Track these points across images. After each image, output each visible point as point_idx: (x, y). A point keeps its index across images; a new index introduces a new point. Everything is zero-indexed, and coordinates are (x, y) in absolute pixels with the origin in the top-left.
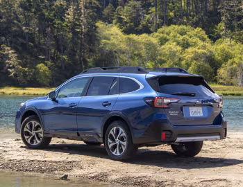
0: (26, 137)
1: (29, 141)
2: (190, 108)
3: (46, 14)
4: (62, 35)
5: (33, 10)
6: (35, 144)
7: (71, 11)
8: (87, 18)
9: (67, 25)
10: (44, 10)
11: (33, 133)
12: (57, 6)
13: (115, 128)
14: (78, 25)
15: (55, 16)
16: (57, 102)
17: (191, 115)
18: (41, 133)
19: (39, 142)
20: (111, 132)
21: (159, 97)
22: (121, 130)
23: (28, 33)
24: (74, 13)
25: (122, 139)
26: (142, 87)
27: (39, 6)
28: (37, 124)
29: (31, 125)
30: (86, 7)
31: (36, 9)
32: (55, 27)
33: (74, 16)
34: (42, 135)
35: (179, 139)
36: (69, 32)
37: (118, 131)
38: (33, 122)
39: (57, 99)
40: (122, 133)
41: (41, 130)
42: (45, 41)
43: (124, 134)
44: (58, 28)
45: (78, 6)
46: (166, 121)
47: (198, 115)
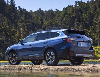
0: (10, 61)
1: (11, 62)
2: (81, 43)
3: (9, 34)
4: (14, 41)
5: (4, 32)
6: (14, 63)
7: (18, 32)
8: (23, 35)
9: (16, 38)
10: (8, 32)
11: (13, 59)
12: (12, 31)
13: (49, 52)
14: (20, 38)
15: (11, 34)
16: (24, 45)
17: (81, 46)
18: (17, 58)
19: (16, 62)
20: (48, 54)
21: (69, 38)
22: (52, 53)
23: (1, 41)
24: (19, 33)
25: (52, 56)
26: (61, 34)
27: (5, 31)
28: (15, 55)
29: (12, 56)
30: (23, 31)
31: (5, 32)
32: (12, 38)
33: (19, 34)
34: (17, 60)
35: (77, 55)
36: (17, 40)
37: (50, 53)
38: (13, 54)
39: (24, 44)
40: (52, 54)
41: (17, 57)
42: (8, 43)
43: (53, 54)
44: (13, 39)
45: (20, 31)
46: (72, 47)
47: (84, 46)
